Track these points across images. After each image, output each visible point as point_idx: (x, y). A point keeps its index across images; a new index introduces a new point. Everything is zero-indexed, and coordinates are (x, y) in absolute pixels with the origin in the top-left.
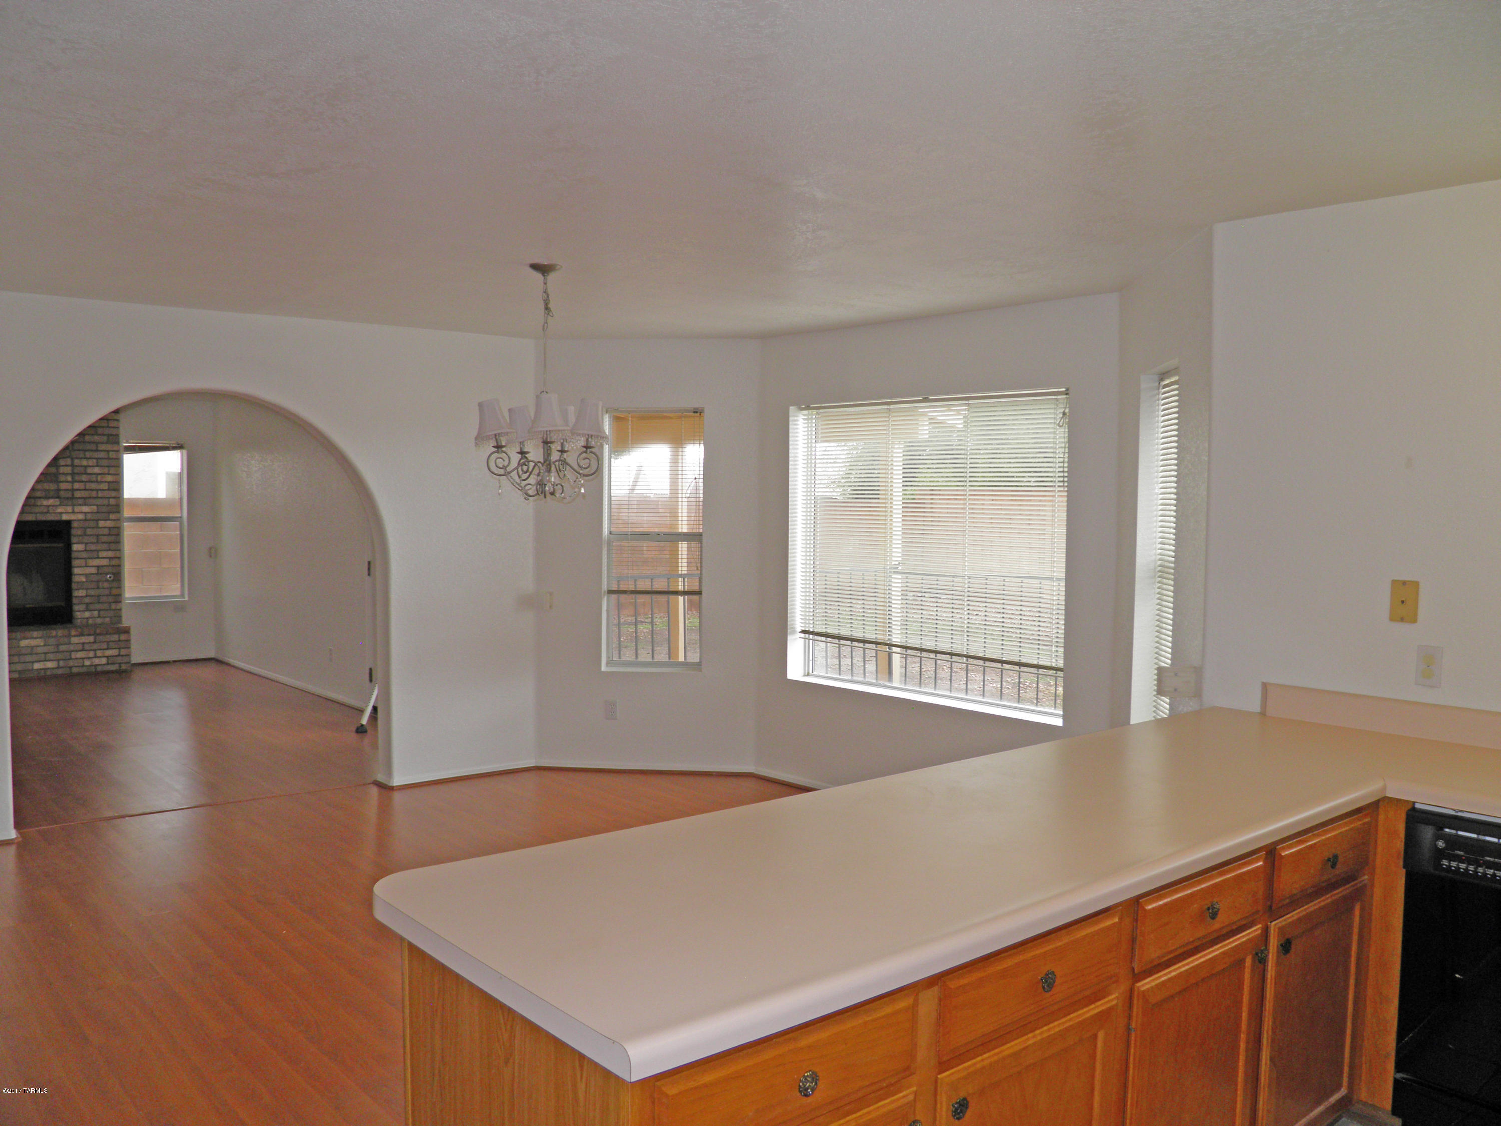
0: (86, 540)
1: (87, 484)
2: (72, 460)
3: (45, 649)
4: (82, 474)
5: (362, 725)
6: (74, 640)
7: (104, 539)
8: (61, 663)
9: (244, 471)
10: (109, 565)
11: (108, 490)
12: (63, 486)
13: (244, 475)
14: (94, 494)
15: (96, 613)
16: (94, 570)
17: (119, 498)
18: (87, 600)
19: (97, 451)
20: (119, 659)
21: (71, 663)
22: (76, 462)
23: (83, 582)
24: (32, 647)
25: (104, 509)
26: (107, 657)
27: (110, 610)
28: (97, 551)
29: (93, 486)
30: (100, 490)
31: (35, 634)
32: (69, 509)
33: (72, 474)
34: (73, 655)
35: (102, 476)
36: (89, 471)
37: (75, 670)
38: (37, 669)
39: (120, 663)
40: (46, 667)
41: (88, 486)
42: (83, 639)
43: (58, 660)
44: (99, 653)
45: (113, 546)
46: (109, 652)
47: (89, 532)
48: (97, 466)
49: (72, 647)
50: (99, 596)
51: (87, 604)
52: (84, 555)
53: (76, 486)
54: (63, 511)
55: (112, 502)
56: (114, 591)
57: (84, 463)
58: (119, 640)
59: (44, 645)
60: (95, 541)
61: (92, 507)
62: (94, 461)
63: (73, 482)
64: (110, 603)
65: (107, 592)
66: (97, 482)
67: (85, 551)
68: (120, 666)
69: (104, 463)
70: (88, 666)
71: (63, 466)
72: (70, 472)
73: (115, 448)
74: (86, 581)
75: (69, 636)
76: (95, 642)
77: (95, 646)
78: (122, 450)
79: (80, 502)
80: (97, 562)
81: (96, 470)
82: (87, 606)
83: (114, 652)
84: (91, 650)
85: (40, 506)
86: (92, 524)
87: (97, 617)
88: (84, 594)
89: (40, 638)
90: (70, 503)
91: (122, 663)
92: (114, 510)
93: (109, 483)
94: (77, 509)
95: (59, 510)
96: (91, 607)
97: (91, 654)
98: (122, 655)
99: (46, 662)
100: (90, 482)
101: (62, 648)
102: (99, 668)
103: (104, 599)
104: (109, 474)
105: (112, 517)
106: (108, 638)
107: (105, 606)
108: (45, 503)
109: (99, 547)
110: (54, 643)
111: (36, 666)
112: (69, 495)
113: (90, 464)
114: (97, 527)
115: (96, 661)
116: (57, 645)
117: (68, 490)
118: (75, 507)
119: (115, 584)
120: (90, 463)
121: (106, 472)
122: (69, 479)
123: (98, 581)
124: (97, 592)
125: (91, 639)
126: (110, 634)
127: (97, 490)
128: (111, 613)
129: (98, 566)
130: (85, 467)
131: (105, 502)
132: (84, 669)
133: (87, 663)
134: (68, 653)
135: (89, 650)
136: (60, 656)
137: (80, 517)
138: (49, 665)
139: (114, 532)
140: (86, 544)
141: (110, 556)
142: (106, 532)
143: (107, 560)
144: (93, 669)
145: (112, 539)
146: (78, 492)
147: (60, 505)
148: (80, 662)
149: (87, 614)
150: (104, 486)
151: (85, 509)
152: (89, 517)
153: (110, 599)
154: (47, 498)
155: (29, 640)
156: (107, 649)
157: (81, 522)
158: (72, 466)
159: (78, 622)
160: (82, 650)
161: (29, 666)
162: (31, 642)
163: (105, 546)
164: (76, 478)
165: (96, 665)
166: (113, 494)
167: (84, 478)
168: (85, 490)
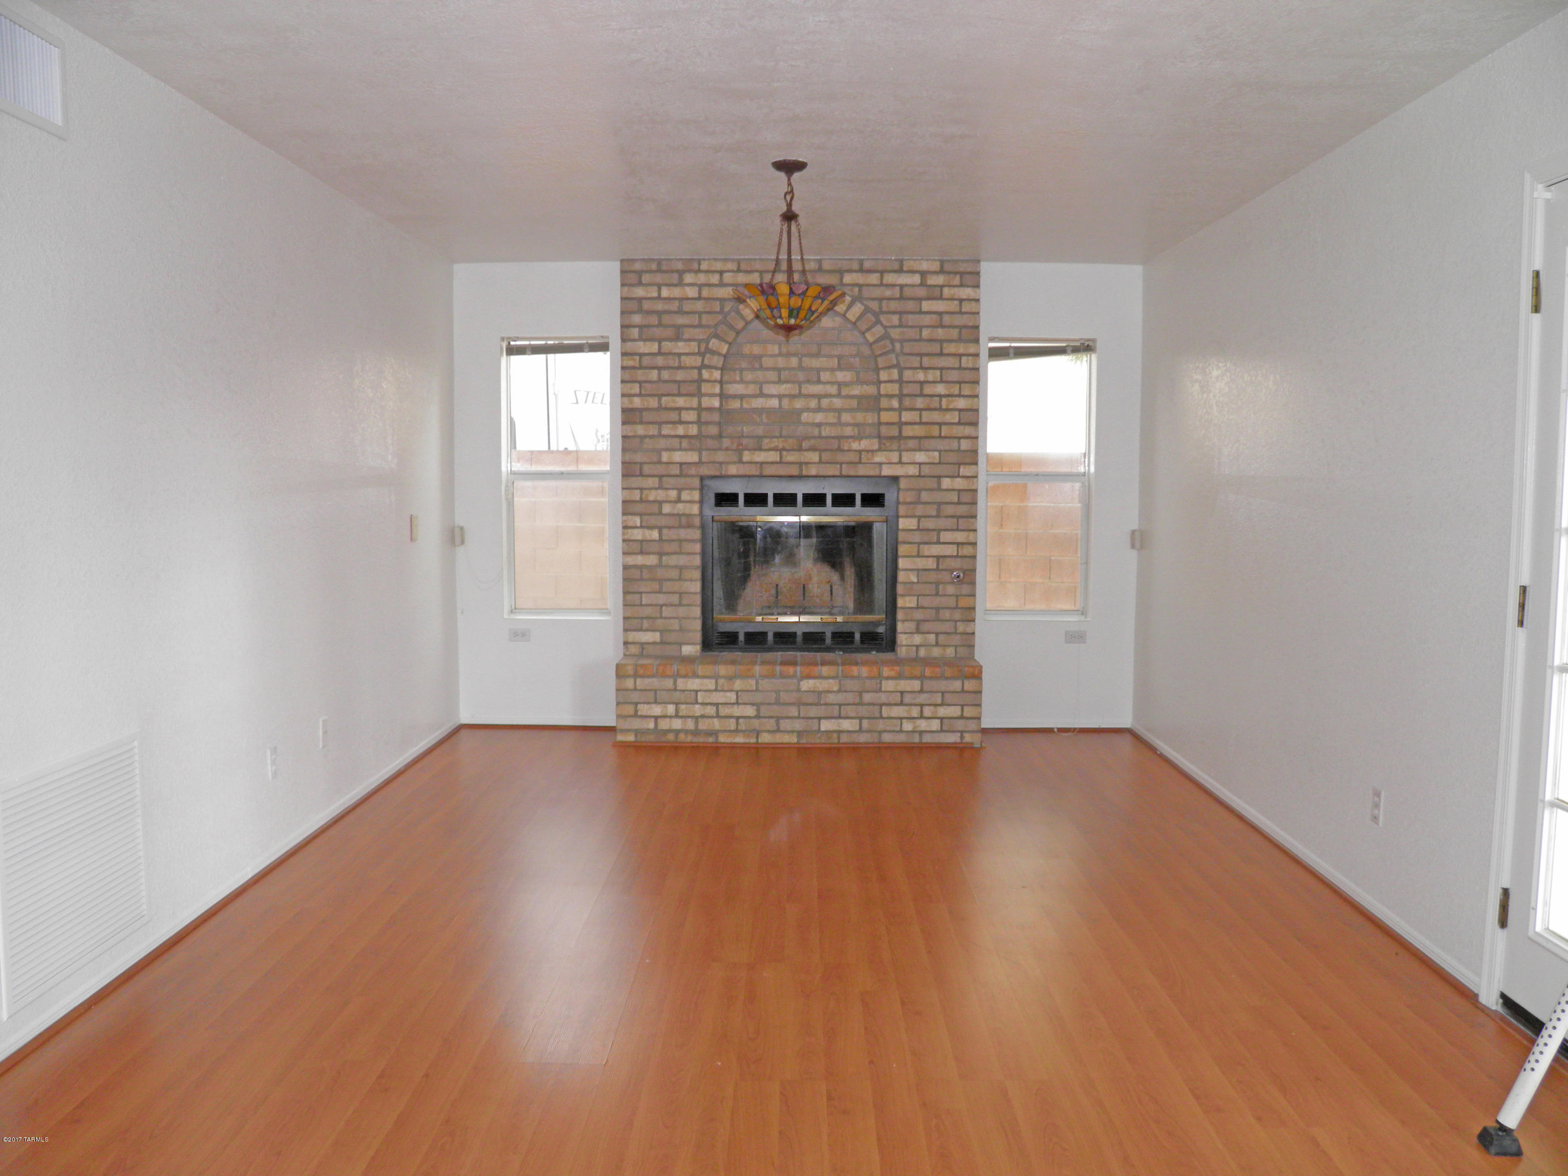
0: (920, 510)
1: (924, 413)
2: (901, 371)
3: (839, 698)
4: (916, 396)
5: (1502, 1128)
6: (888, 685)
7: (949, 510)
8: (865, 724)
9: (1197, 381)
10: (957, 556)
11: (959, 423)
12: (886, 417)
13: (1197, 387)
14: (935, 431)
15: (932, 637)
16: (931, 564)
17: (977, 438)
18: (918, 615)
19: (941, 354)
20: (960, 725)
21: (881, 725)
22: (908, 375)
23: (913, 583)
24: (820, 693)
25: (952, 458)
26: (942, 719)
27: (956, 633)
28: (939, 531)
29: (936, 417)
30: (946, 424)
31: (825, 670)
32: (895, 457)
33: (901, 396)
34: (886, 711)
35: (950, 398)
36: (928, 390)
37: (887, 738)
38: (827, 732)
39: (962, 732)
40: (841, 729)
41: (927, 416)
42: (904, 685)
43: (861, 719)
44: (928, 711)
45: (963, 523)
46: (943, 711)
47: (925, 496)
48: (941, 381)
49: (883, 698)
50: (937, 609)
51: (919, 622)
52: (917, 537)
53: (907, 416)
54: (883, 460)
55: (965, 445)
56: (963, 602)
57: (921, 376)
58: (963, 691)
59: (839, 691)
60: (934, 513)
61: (931, 453)
62: (938, 373)
63: (901, 409)
64: (956, 621)
65: (951, 602)
66: (940, 409)
67: (918, 529)
68: (962, 737)
69: (954, 376)
70: (908, 732)
71: (886, 382)
72: (897, 392)
73: (972, 349)
74: (918, 582)
75: (880, 676)
76: (921, 691)
77: (922, 698)
78: (984, 354)
79: (912, 444)
80: (936, 550)
81: (941, 389)
82: (918, 626)
83: (954, 711)
84: (916, 705)
85: (849, 451)
86: (932, 483)
87: (934, 646)
88: (913, 605)
89: (833, 678)
90: (895, 446)
91: (966, 732)
92: (968, 460)
93: (960, 410)
94: (906, 457)
95: (879, 458)
96: (925, 627)
97: (915, 712)
98: (967, 718)
99: (841, 721)
100: (928, 409)
101: (867, 697)
102: (927, 739)
103: (946, 614)
104: (959, 396)
105: (964, 471)
106: (943, 685)
107: (947, 627)
108: (855, 446)
109: (941, 523)
110: (855, 689)
111: (826, 725)
112: (894, 432)
113: (930, 378)
114: (939, 489)
115: (923, 725)
116: (860, 693)
117: (892, 424)
118: (904, 454)
119: (965, 589)
120: (932, 375)
121: (957, 392)
122: (895, 403)
123: (937, 584)
124: (937, 601)
125: (916, 685)
126: (947, 678)
127: (940, 424)
128: (956, 640)
129: (938, 558)
130: (922, 383)
131: (954, 445)
132: (901, 738)
133: (908, 726)
134: (877, 708)
135: (911, 705)
136: (863, 711)
137: (912, 470)
138: (846, 725)
139: (966, 498)
140: (919, 518)
141: (959, 540)
142: (954, 497)
143: (955, 547)
144: (916, 738)
145: (962, 510)
146: (909, 427)
147: (880, 450)
148: (894, 725)
149: (917, 639)
150: (954, 417)
151: (920, 457)
152: (926, 470)
153: (957, 615)
154: (859, 438)
155: (816, 681)
156: (942, 705)
157: (913, 479)
158: (900, 381)
159: (902, 651)
160: (902, 704)
161: (814, 725)
162: (818, 684)
163: (950, 523)
164: (907, 402)
165: (921, 733)
166: (968, 430)
167: (920, 403)
168: (921, 423)
